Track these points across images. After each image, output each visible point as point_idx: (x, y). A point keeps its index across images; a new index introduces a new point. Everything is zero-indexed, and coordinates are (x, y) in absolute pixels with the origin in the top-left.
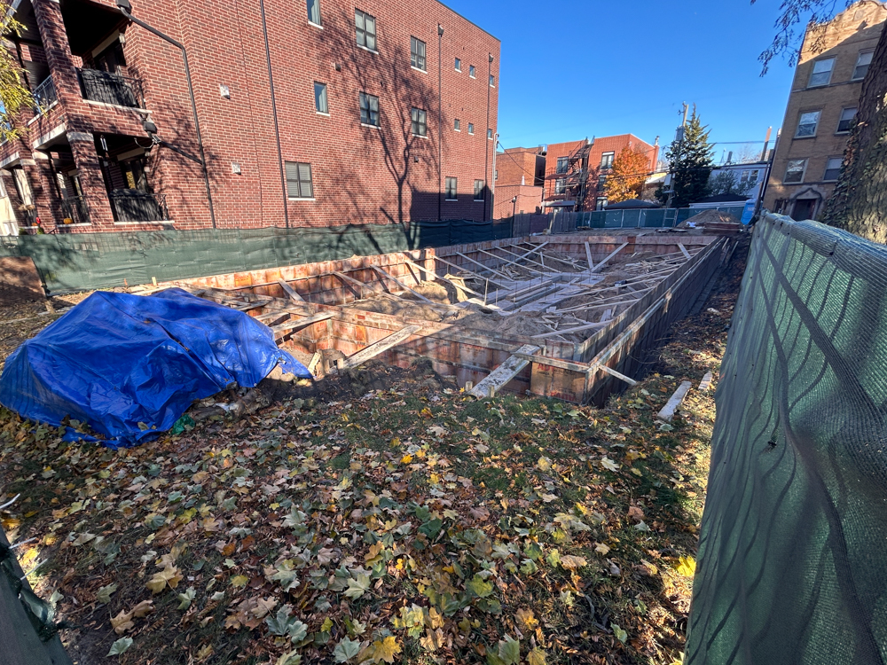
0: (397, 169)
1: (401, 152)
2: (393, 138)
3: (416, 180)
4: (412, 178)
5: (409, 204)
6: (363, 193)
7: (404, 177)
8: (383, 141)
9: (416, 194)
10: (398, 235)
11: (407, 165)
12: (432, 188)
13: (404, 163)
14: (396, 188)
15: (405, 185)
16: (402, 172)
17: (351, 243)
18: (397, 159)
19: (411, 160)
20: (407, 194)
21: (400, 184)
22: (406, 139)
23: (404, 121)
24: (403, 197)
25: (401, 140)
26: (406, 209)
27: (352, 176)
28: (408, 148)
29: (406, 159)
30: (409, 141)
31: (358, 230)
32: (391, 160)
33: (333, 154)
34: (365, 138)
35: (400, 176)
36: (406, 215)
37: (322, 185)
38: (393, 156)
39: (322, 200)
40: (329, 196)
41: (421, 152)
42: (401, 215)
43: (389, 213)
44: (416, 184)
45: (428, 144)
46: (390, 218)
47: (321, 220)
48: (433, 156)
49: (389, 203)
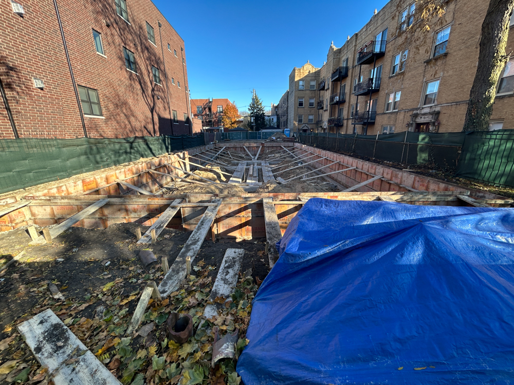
0: (149, 102)
1: (150, 92)
2: (145, 82)
3: (159, 110)
4: (157, 109)
5: (158, 125)
6: (133, 116)
7: (154, 107)
8: (140, 83)
9: (161, 119)
10: (161, 143)
11: (154, 101)
12: (167, 115)
15: (154, 113)
16: (152, 105)
17: (138, 150)
18: (148, 96)
19: (155, 97)
20: (156, 118)
21: (152, 112)
22: (151, 84)
23: (149, 73)
24: (155, 120)
25: (149, 84)
26: (157, 127)
27: (125, 103)
28: (153, 90)
29: (153, 97)
30: (153, 86)
31: (140, 140)
32: (145, 97)
33: (112, 86)
34: (130, 79)
35: (151, 107)
36: (157, 132)
37: (107, 107)
38: (146, 94)
39: (108, 119)
40: (113, 117)
41: (160, 94)
42: (155, 131)
43: (149, 129)
44: (160, 113)
45: (162, 90)
46: (150, 133)
47: (110, 133)
48: (165, 97)
49: (148, 123)
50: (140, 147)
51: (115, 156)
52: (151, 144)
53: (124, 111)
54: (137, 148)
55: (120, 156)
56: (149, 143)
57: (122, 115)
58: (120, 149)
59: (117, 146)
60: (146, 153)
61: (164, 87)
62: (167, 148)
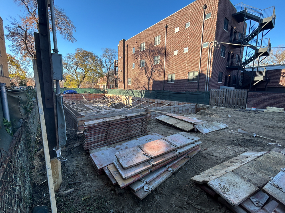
0: (149, 76)
1: (150, 70)
2: (148, 68)
4: (153, 77)
5: (152, 85)
6: (139, 83)
7: (151, 77)
12: (161, 79)
13: (151, 73)
14: (148, 81)
15: (151, 79)
16: (150, 76)
18: (149, 73)
19: (153, 72)
20: (151, 82)
21: (149, 79)
22: (152, 67)
23: (151, 62)
24: (150, 83)
25: (150, 67)
26: (151, 86)
27: (137, 79)
28: (152, 68)
29: (151, 72)
30: (153, 67)
32: (147, 74)
33: (135, 75)
34: (141, 70)
35: (149, 77)
36: (151, 88)
37: (132, 82)
38: (147, 72)
39: (132, 85)
40: (133, 84)
41: (157, 68)
42: (149, 88)
43: (145, 87)
44: (154, 79)
45: (160, 65)
46: (146, 89)
47: (132, 88)
48: (162, 68)
49: (146, 84)
50: (130, 92)
57: (136, 83)
59: (125, 91)
61: (162, 63)
62: (142, 95)
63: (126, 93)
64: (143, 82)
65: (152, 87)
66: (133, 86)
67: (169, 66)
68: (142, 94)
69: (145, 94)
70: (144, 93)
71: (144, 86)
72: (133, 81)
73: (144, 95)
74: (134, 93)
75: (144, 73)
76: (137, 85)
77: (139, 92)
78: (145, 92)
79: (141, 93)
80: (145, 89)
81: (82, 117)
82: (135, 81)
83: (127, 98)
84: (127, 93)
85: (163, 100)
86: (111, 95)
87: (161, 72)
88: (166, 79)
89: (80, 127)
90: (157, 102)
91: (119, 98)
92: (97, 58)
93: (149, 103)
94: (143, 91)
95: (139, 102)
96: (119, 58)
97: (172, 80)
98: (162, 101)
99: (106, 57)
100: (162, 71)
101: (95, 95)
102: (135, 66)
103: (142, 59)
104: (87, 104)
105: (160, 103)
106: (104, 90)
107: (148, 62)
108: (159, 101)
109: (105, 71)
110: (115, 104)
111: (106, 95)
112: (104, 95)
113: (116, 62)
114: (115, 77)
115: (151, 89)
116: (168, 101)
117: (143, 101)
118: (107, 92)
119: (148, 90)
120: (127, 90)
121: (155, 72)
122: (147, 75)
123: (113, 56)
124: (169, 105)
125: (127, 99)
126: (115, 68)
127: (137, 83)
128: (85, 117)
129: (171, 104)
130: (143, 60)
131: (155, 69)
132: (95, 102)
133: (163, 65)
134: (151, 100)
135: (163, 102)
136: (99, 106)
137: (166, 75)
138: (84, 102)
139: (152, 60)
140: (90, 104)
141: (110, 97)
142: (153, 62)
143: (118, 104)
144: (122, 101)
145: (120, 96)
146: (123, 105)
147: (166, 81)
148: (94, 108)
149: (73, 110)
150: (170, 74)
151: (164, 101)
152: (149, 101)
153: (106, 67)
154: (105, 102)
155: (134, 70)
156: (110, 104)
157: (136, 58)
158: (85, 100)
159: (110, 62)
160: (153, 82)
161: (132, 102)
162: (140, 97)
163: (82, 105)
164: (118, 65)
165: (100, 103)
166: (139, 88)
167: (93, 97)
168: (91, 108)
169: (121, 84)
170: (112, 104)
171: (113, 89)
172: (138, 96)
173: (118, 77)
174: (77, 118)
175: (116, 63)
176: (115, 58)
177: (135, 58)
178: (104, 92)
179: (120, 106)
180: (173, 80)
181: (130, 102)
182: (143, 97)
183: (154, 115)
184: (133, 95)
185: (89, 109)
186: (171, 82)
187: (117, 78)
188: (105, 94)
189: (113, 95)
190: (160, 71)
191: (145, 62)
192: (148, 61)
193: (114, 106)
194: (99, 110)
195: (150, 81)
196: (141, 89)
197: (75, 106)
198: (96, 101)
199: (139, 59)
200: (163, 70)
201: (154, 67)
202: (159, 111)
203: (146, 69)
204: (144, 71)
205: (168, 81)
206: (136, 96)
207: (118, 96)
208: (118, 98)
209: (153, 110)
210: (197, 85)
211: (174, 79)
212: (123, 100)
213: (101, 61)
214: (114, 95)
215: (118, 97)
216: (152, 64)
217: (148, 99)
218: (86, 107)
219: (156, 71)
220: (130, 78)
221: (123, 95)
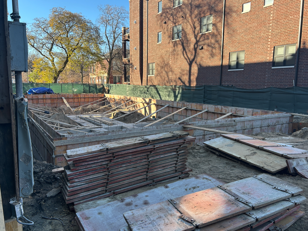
0: (189, 57)
1: (192, 46)
2: (188, 41)
4: (198, 59)
5: (196, 75)
7: (193, 60)
8: (182, 44)
9: (201, 69)
10: (169, 92)
11: (195, 53)
12: (216, 62)
13: (194, 52)
14: (188, 67)
16: (192, 57)
18: (189, 51)
20: (195, 69)
21: (190, 64)
22: (196, 38)
23: (195, 28)
24: (192, 71)
25: (193, 40)
26: (193, 78)
28: (197, 42)
29: (195, 49)
30: (198, 39)
31: (153, 88)
32: (186, 53)
33: (162, 57)
34: (174, 46)
35: (191, 60)
36: (193, 82)
37: (157, 70)
38: (187, 50)
39: (157, 76)
40: (159, 74)
41: (207, 41)
42: (190, 81)
43: (183, 80)
44: (201, 62)
45: (213, 35)
46: (184, 83)
47: (155, 83)
48: (217, 41)
49: (184, 75)
50: (152, 91)
51: (140, 94)
52: (161, 91)
53: (166, 69)
54: (150, 91)
55: (142, 94)
56: (158, 90)
57: (164, 72)
58: (142, 91)
59: (142, 89)
60: (156, 96)
61: (217, 30)
62: (176, 97)
63: (145, 93)
64: (177, 71)
65: (197, 79)
66: (159, 78)
67: (231, 36)
68: (177, 94)
69: (183, 94)
70: (181, 91)
71: (179, 78)
72: (159, 69)
73: (179, 96)
74: (160, 92)
75: (180, 52)
76: (166, 76)
77: (170, 89)
78: (183, 90)
79: (175, 93)
80: (182, 84)
81: (61, 139)
82: (162, 67)
83: (146, 102)
84: (146, 91)
85: (219, 107)
86: (117, 97)
87: (215, 48)
88: (226, 62)
89: (57, 158)
90: (206, 110)
91: (132, 101)
92: (89, 25)
93: (189, 112)
94: (179, 88)
95: (171, 109)
96: (131, 24)
97: (238, 65)
98: (216, 107)
99: (106, 22)
100: (217, 46)
101: (86, 97)
102: (163, 38)
103: (177, 24)
104: (71, 113)
105: (213, 113)
106: (103, 87)
107: (189, 30)
108: (211, 108)
109: (105, 49)
110: (123, 113)
111: (107, 96)
112: (103, 96)
113: (125, 31)
114: (123, 61)
115: (194, 84)
116: (230, 108)
117: (178, 108)
118: (109, 91)
119: (188, 85)
120: (146, 87)
121: (202, 48)
122: (185, 56)
123: (120, 20)
124: (231, 115)
125: (146, 105)
126: (124, 44)
127: (167, 73)
128: (68, 139)
129: (236, 113)
130: (179, 25)
131: (203, 43)
132: (85, 111)
133: (219, 33)
134: (194, 106)
135: (220, 109)
136: (93, 118)
137: (226, 54)
138: (66, 109)
139: (197, 24)
140: (77, 113)
141: (115, 101)
142: (198, 28)
143: (129, 113)
144: (137, 107)
145: (133, 99)
146: (139, 116)
147: (226, 66)
148: (83, 121)
149: (46, 125)
150: (234, 52)
151: (222, 108)
152: (190, 107)
153: (107, 42)
154: (104, 110)
155: (161, 47)
156: (115, 114)
157: (164, 22)
158: (68, 105)
159: (114, 32)
160: (199, 69)
161: (157, 109)
162: (173, 100)
163: (63, 115)
164: (129, 37)
165: (96, 111)
166: (169, 81)
167: (83, 100)
168: (78, 121)
169: (134, 75)
170: (117, 114)
171: (119, 85)
172: (169, 98)
173: (129, 61)
174: (52, 140)
175: (125, 33)
176: (123, 24)
177: (162, 22)
178: (103, 90)
179: (133, 117)
180: (241, 64)
181: (152, 109)
182: (178, 99)
183: (201, 137)
184: (158, 96)
185: (74, 123)
186: (237, 68)
187: (128, 63)
188: (105, 94)
189: (120, 96)
190: (213, 48)
191: (183, 30)
192: (189, 27)
193: (122, 117)
194: (93, 126)
195: (192, 68)
196: (174, 84)
197: (49, 117)
198: (88, 107)
199: (171, 25)
200: (219, 44)
201: (201, 40)
202: (211, 128)
203: (184, 44)
204: (180, 48)
205: (229, 67)
206: (163, 99)
207: (128, 97)
208: (129, 103)
209: (199, 126)
210: (294, 73)
211: (243, 62)
212: (139, 106)
213: (97, 30)
214: (122, 97)
215: (129, 99)
216: (196, 32)
217: (188, 104)
218: (69, 119)
219: (205, 47)
220: (152, 63)
221: (139, 96)
